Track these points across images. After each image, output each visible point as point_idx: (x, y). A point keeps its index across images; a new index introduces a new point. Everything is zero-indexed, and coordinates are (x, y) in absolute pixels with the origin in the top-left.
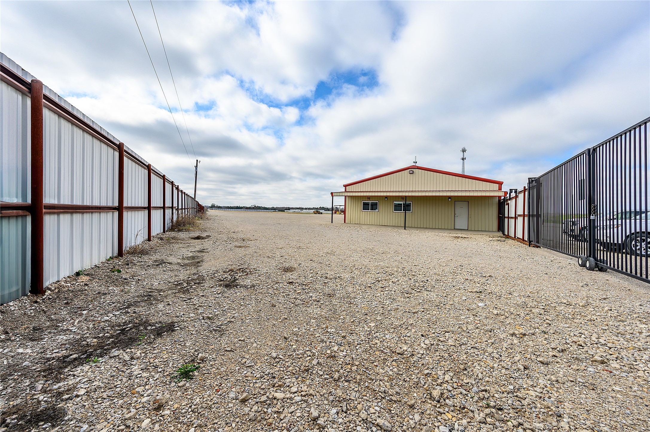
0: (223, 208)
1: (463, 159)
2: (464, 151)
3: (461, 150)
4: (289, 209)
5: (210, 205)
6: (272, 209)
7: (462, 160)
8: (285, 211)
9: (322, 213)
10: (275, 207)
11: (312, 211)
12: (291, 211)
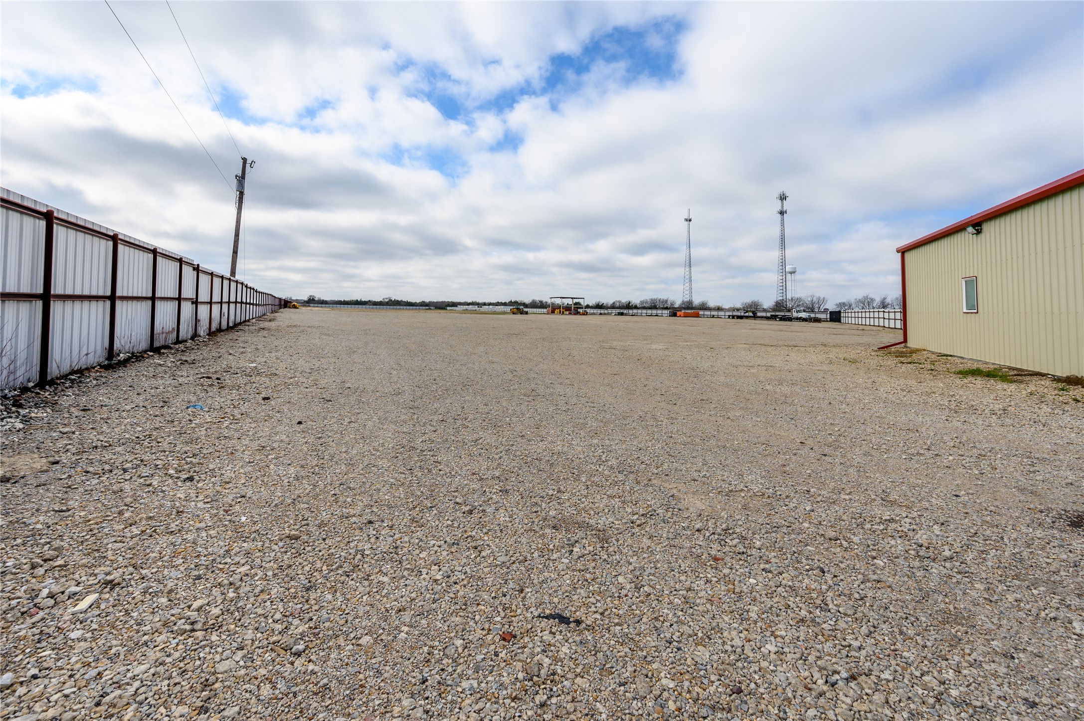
0: (331, 304)
1: (782, 213)
2: (783, 198)
3: (778, 196)
4: (454, 304)
5: (306, 299)
6: (421, 306)
7: (779, 215)
8: (448, 308)
9: (527, 313)
10: (427, 300)
11: (508, 309)
12: (460, 308)
